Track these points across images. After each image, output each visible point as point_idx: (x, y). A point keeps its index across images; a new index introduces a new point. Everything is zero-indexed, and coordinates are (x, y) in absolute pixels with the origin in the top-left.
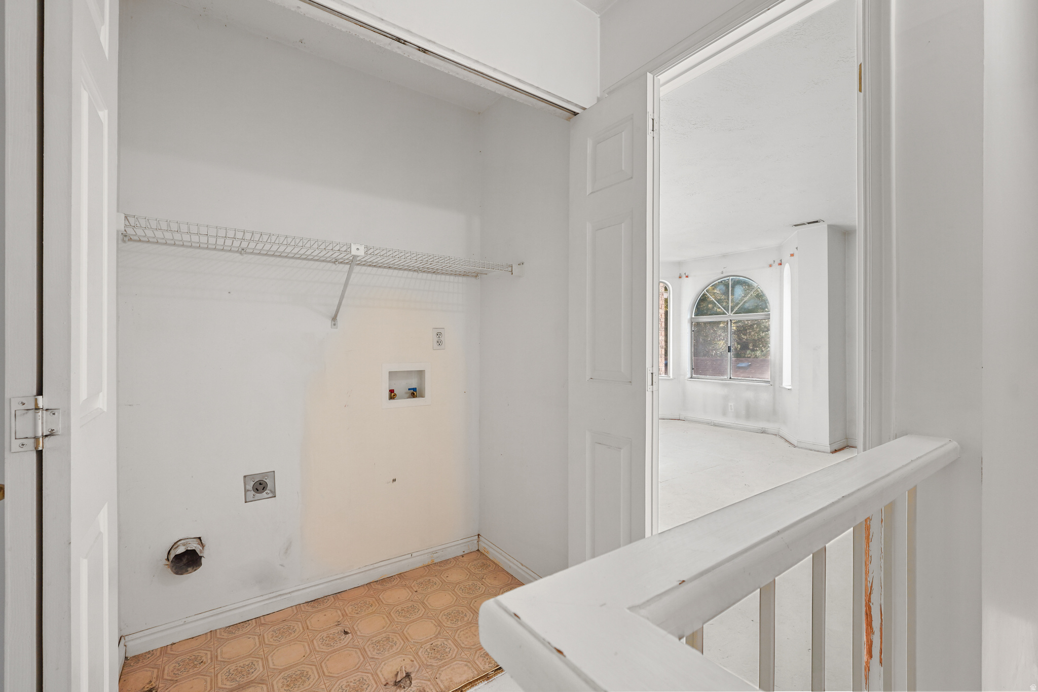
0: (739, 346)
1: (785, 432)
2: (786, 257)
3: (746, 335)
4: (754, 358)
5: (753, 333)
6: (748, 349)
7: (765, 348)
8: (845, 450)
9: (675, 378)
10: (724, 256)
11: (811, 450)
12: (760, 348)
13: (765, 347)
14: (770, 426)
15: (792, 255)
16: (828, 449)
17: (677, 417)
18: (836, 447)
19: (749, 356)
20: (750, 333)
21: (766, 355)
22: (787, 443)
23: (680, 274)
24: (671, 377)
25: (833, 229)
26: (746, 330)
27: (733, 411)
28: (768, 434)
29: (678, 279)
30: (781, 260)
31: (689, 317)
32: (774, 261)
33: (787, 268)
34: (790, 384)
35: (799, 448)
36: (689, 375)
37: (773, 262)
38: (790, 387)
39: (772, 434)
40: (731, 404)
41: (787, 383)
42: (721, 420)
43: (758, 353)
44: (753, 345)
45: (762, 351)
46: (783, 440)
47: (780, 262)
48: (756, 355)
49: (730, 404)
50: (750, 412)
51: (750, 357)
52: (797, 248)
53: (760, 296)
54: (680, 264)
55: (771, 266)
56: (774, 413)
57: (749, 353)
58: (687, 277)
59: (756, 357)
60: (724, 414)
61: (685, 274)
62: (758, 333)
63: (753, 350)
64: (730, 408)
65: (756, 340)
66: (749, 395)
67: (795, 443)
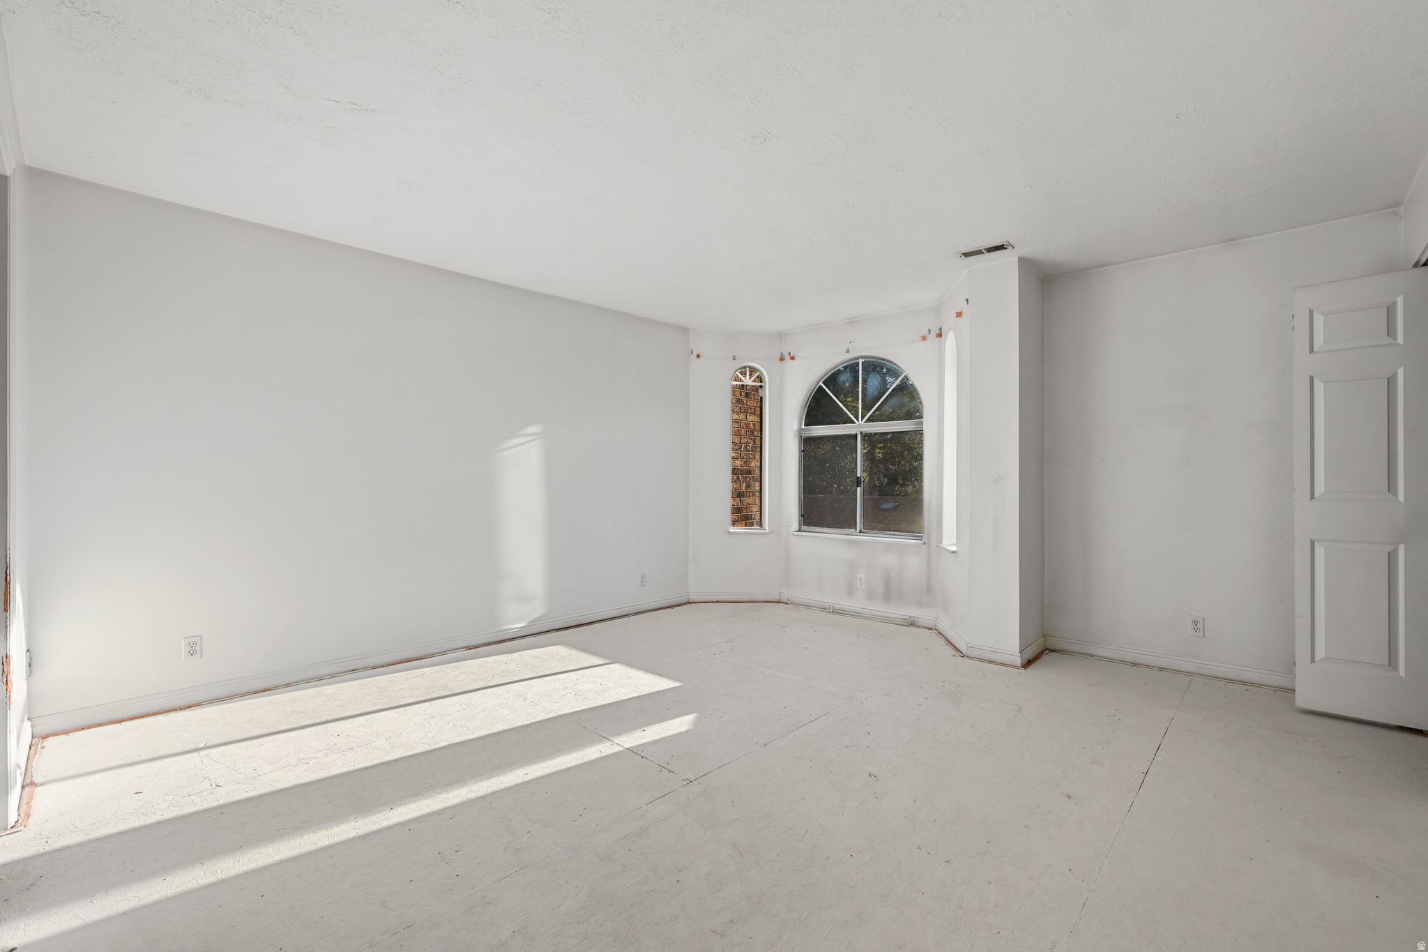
0: (886, 480)
1: (945, 626)
2: (949, 321)
3: (895, 465)
4: (905, 495)
5: (903, 462)
6: (897, 483)
7: (917, 482)
8: (1045, 658)
9: (772, 532)
10: (852, 322)
11: (989, 662)
12: (912, 483)
13: (917, 480)
14: (924, 615)
15: (959, 314)
16: (1018, 660)
17: (776, 598)
18: (1029, 654)
19: (898, 493)
20: (899, 461)
21: (919, 491)
22: (949, 648)
23: (782, 354)
24: (767, 530)
25: (1024, 263)
26: (895, 458)
27: (863, 587)
28: (919, 627)
29: (779, 362)
30: (940, 329)
31: (795, 427)
32: (930, 331)
33: (950, 339)
34: (954, 541)
35: (970, 657)
36: (795, 526)
37: (927, 332)
38: (954, 548)
39: (925, 627)
40: (861, 575)
41: (949, 541)
42: (844, 603)
43: (910, 489)
44: (904, 479)
45: (915, 486)
46: (943, 641)
47: (938, 332)
48: (907, 492)
49: (859, 576)
50: (890, 591)
51: (899, 495)
52: (967, 300)
53: (906, 390)
54: (781, 336)
55: (924, 338)
56: (929, 592)
57: (898, 489)
58: (793, 358)
59: (906, 494)
60: (850, 592)
61: (789, 354)
62: (909, 462)
63: (903, 485)
64: (859, 582)
65: (907, 472)
66: (889, 560)
67: (964, 649)
